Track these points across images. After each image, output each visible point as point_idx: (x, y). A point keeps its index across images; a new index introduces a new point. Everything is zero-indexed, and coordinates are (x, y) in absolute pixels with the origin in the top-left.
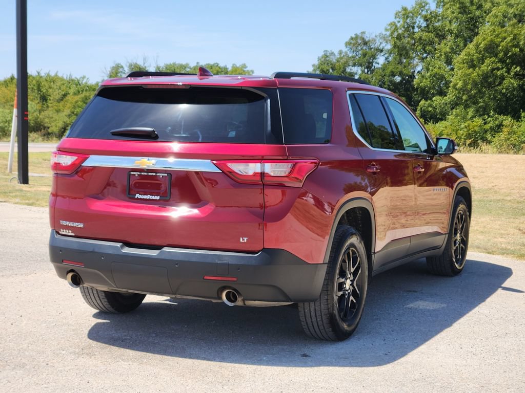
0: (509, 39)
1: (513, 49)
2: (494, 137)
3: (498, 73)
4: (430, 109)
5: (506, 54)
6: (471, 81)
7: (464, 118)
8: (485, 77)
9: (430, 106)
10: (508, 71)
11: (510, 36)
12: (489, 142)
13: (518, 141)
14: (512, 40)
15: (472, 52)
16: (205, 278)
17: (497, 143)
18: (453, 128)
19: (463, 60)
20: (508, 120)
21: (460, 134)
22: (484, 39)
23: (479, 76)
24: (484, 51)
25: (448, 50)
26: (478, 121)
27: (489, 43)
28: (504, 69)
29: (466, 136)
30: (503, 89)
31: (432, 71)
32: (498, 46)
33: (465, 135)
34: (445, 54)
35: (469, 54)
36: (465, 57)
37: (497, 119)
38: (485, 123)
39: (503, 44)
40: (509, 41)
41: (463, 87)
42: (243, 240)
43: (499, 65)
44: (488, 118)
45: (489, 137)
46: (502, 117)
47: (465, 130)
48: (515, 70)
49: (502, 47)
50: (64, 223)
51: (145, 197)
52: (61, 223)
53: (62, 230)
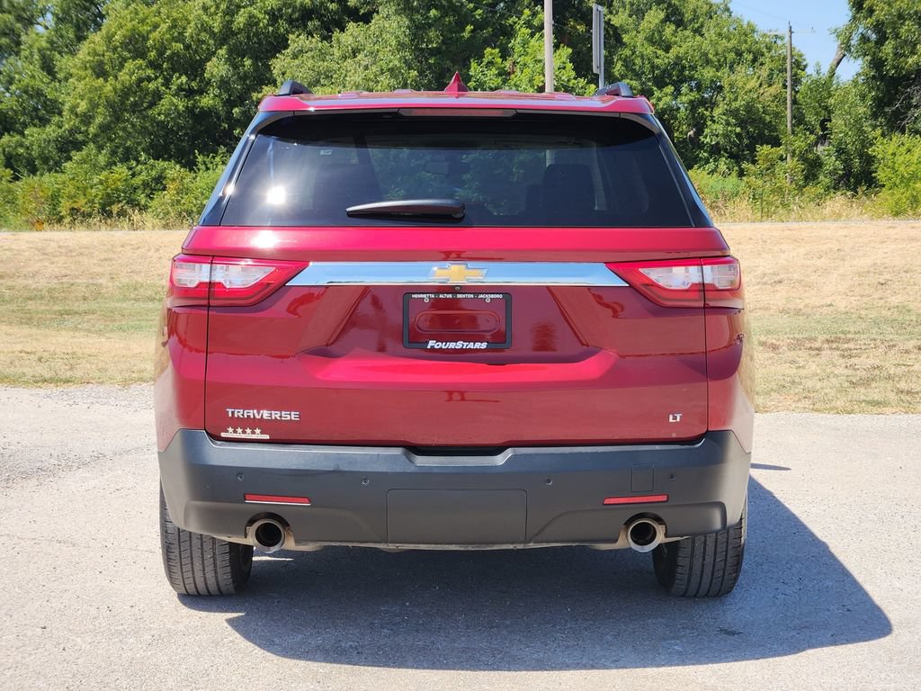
0: (164, 27)
1: (173, 44)
2: (152, 199)
3: (150, 86)
4: (21, 151)
5: (161, 53)
6: (103, 101)
7: (96, 168)
8: (126, 92)
9: (21, 145)
10: (167, 83)
11: (165, 23)
12: (144, 208)
13: (195, 206)
14: (170, 28)
15: (100, 49)
16: (607, 501)
17: (159, 210)
18: (77, 184)
19: (84, 63)
20: (173, 170)
21: (91, 194)
22: (121, 26)
23: (116, 93)
24: (122, 48)
25: (44, 44)
26: (121, 171)
27: (129, 34)
28: (160, 80)
29: (101, 199)
30: (159, 114)
31: (20, 81)
32: (146, 39)
33: (100, 197)
34: (39, 51)
35: (95, 54)
36: (88, 58)
37: (153, 167)
38: (133, 175)
39: (156, 35)
40: (164, 30)
41: (89, 111)
42: (675, 418)
43: (150, 72)
44: (137, 165)
45: (142, 199)
46: (161, 164)
47: (100, 187)
48: (180, 80)
49: (154, 41)
50: (239, 413)
51: (452, 345)
52: (230, 415)
53: (230, 430)
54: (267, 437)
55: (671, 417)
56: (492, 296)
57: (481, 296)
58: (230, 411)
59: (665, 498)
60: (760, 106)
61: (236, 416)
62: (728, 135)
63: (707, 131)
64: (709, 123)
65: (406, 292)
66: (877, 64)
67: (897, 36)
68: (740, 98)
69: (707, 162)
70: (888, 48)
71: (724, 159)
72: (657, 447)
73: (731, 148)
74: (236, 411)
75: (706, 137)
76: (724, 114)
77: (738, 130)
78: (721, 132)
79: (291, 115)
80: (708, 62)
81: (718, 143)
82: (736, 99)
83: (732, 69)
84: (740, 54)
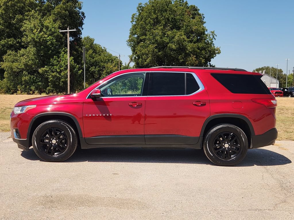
60: (113, 71)
66: (138, 64)
67: (142, 58)
68: (109, 69)
70: (140, 60)
80: (102, 62)
83: (107, 63)
84: (109, 60)
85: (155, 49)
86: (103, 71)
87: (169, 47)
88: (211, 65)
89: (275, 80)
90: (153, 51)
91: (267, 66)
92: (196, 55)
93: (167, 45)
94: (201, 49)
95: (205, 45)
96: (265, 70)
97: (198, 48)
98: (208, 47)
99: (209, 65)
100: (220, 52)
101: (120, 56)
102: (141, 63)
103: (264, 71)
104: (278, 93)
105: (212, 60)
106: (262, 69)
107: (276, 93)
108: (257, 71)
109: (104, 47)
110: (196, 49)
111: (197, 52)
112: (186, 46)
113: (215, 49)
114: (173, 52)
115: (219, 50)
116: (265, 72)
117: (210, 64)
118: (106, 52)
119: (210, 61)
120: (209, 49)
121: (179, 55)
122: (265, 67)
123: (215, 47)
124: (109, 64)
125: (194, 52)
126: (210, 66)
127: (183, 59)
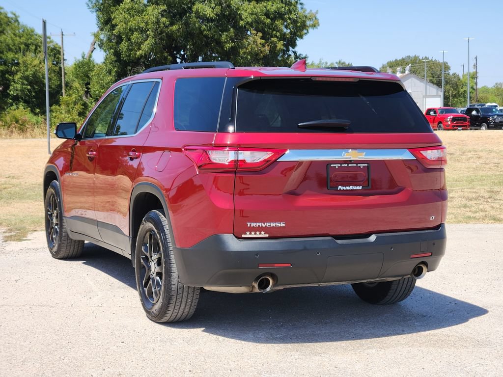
50: (253, 225)
51: (348, 188)
52: (249, 226)
53: (248, 233)
54: (267, 235)
55: (431, 218)
56: (363, 165)
57: (359, 165)
58: (249, 224)
59: (430, 254)
60: (40, 74)
61: (252, 226)
62: (23, 91)
63: (11, 87)
64: (12, 83)
65: (328, 163)
66: (117, 54)
67: (129, 39)
68: (29, 70)
69: (12, 105)
70: (124, 46)
71: (22, 103)
72: (427, 231)
73: (25, 97)
74: (252, 223)
75: (10, 91)
76: (21, 78)
77: (29, 87)
78: (19, 88)
79: (259, 78)
80: (10, 50)
81: (17, 95)
82: (27, 71)
83: (24, 55)
84: (27, 45)
85: (163, 16)
86: (13, 74)
87: (197, 12)
88: (298, 54)
89: (433, 89)
90: (158, 22)
91: (413, 56)
92: (263, 31)
93: (190, 8)
94: (272, 16)
95: (282, 7)
96: (410, 65)
97: (267, 15)
98: (290, 12)
99: (293, 55)
100: (318, 23)
101: (63, 35)
102: (125, 52)
103: (408, 68)
104: (458, 120)
105: (299, 42)
106: (402, 63)
107: (453, 120)
108: (390, 67)
109: (12, 13)
110: (263, 17)
111: (264, 23)
112: (238, 9)
113: (306, 17)
114: (206, 25)
115: (314, 19)
116: (410, 70)
117: (295, 53)
118: (19, 24)
119: (294, 45)
120: (293, 16)
121: (222, 32)
122: (409, 57)
123: (307, 12)
124: (30, 56)
125: (257, 25)
126: (296, 57)
127: (233, 41)
